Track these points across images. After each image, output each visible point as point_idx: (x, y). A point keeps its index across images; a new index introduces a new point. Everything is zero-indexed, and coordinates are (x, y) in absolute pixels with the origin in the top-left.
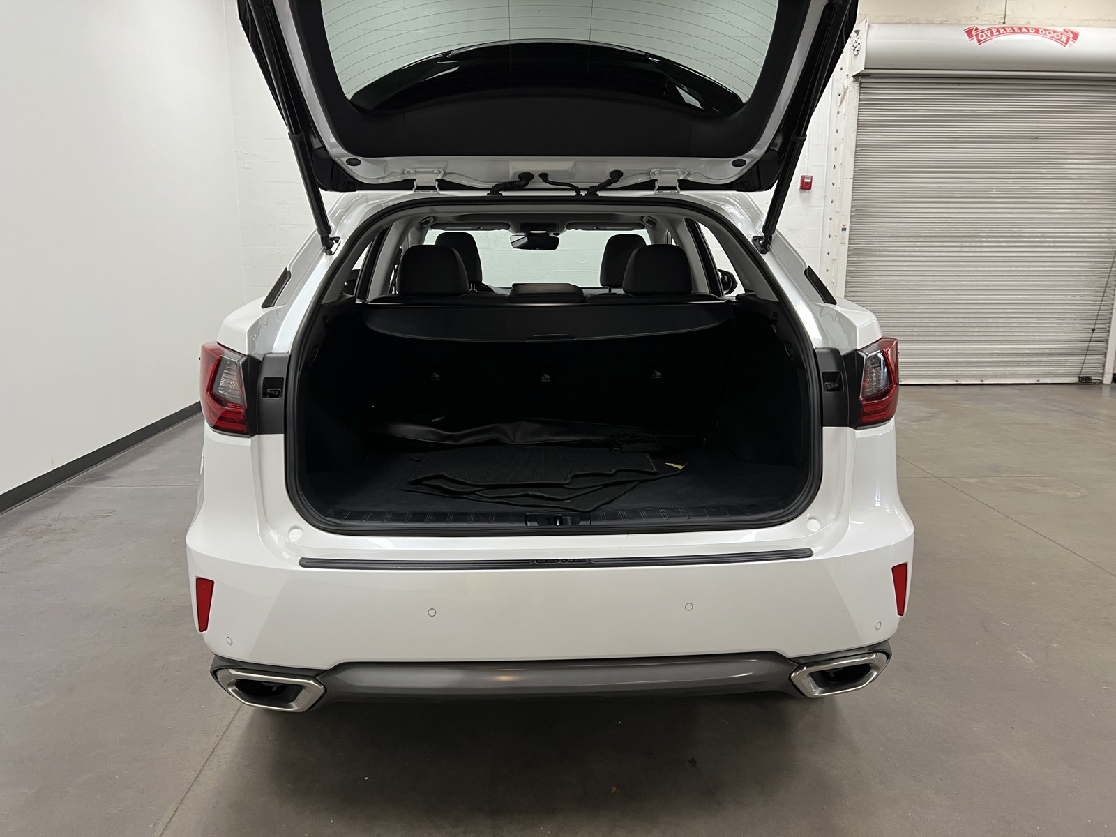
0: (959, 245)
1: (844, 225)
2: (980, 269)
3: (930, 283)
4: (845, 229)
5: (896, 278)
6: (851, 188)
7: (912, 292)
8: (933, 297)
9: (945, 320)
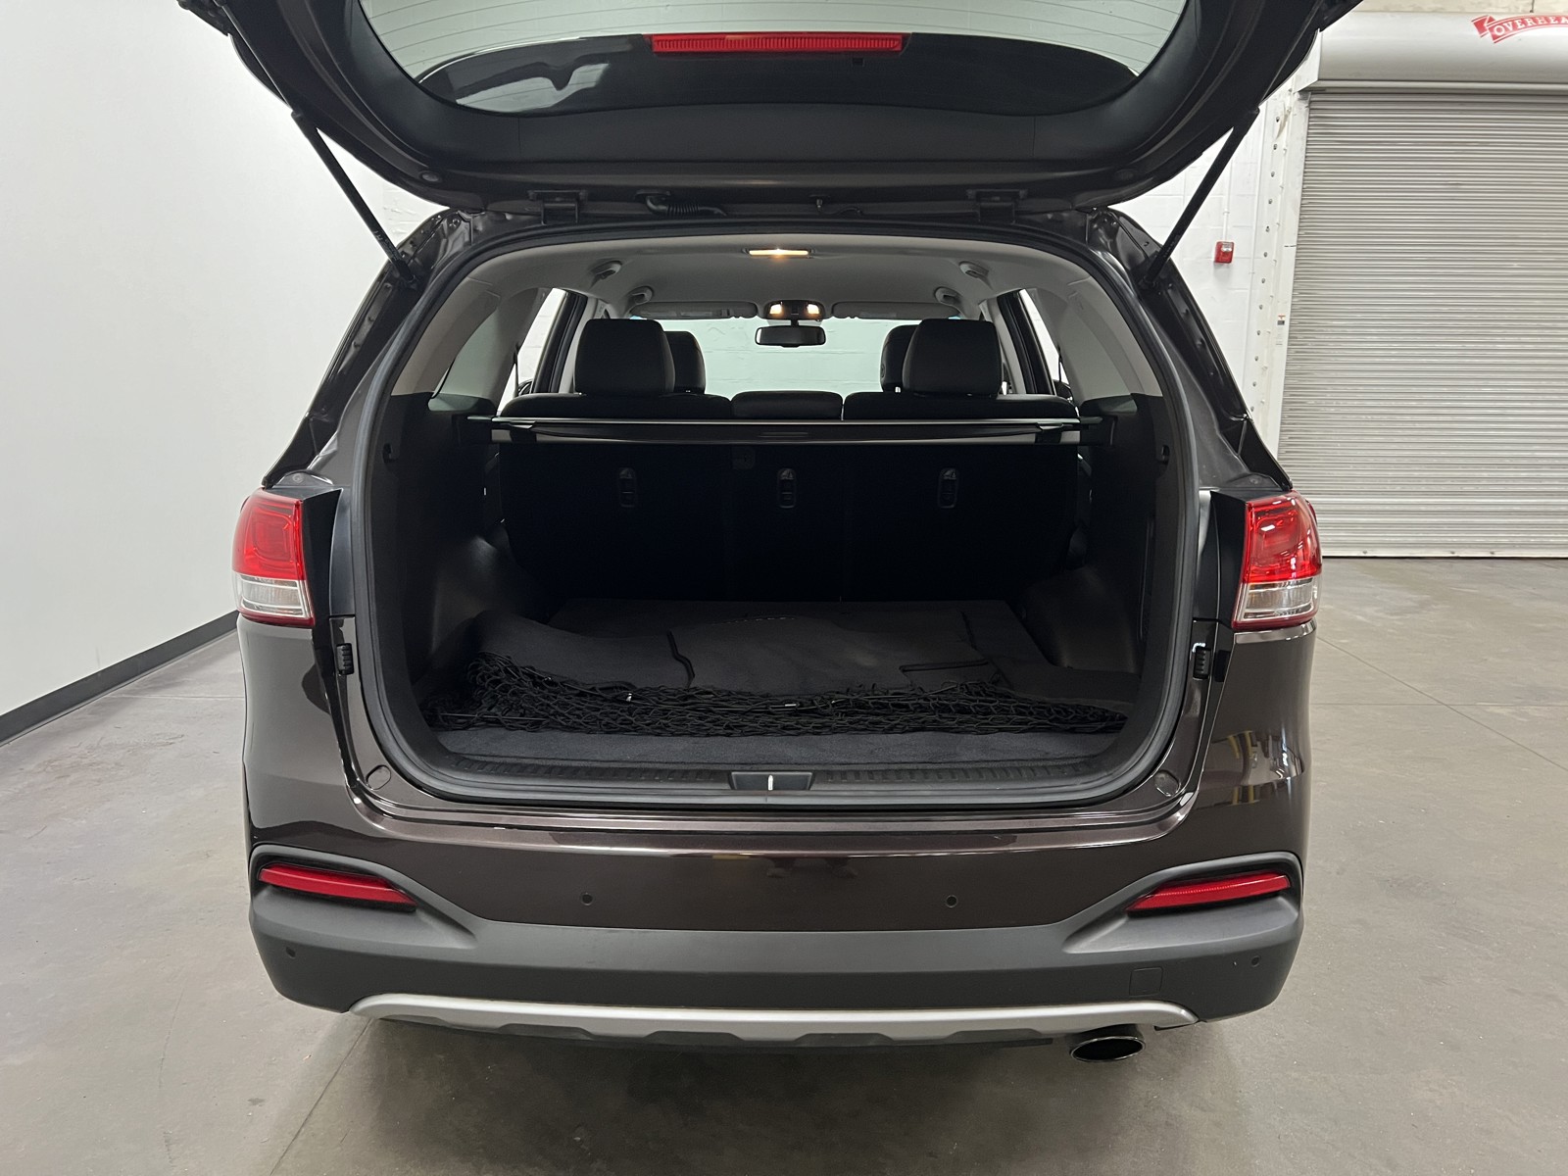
0: (1459, 346)
1: (1281, 317)
2: (1491, 383)
3: (1414, 404)
4: (1283, 322)
5: (1360, 396)
6: (1294, 260)
7: (1385, 418)
8: (1418, 425)
9: (1435, 461)
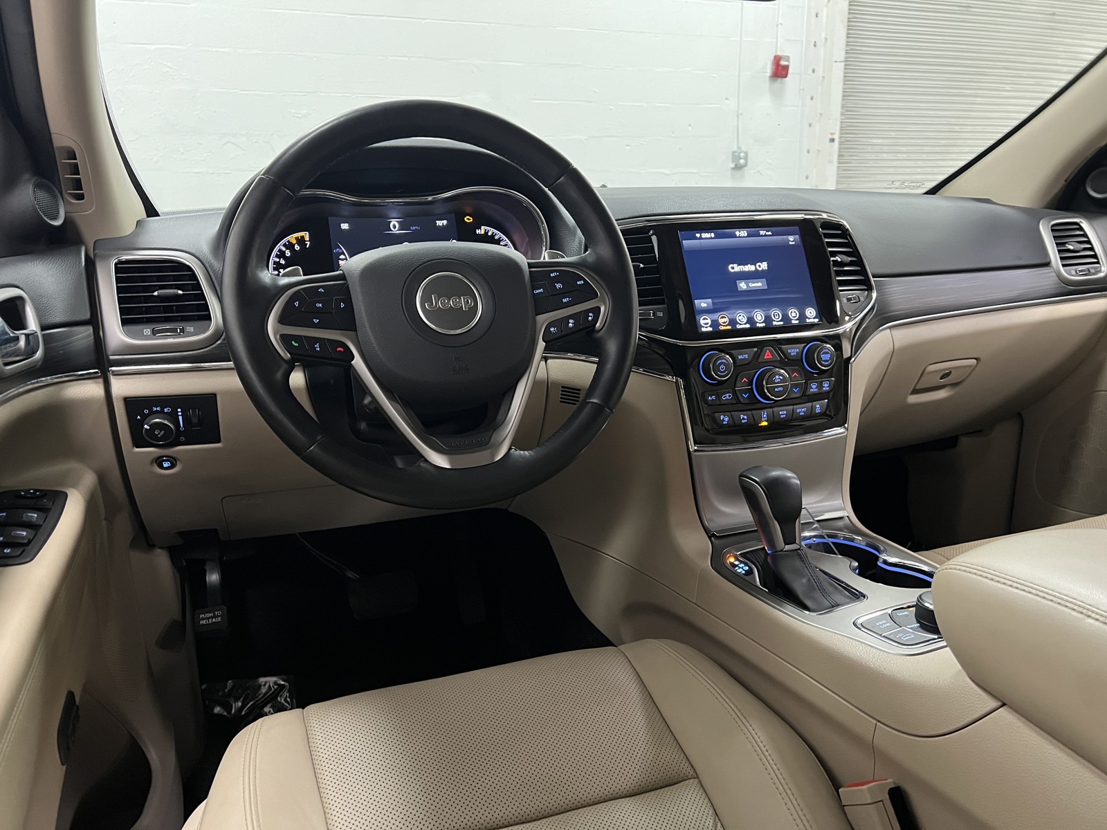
1: (832, 134)
4: (832, 140)
6: (842, 75)
